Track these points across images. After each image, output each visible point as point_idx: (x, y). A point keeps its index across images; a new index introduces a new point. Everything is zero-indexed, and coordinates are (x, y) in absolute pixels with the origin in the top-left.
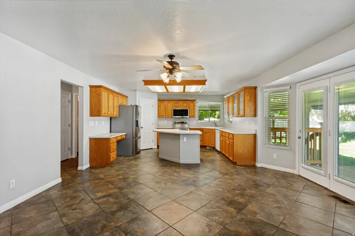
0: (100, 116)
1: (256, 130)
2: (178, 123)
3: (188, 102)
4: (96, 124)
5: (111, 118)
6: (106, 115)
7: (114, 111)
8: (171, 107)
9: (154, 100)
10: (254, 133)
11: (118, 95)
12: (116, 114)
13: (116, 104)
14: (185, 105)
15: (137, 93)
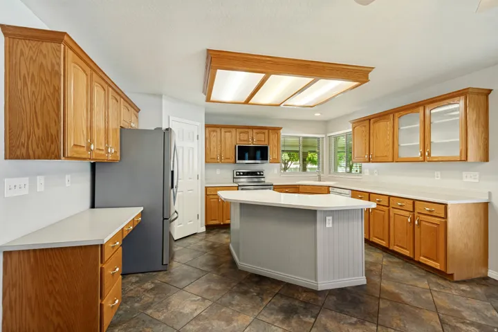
0: (59, 158)
1: (490, 194)
2: (245, 174)
3: (266, 131)
4: (40, 188)
5: (93, 166)
6: (83, 152)
7: (107, 142)
8: (232, 141)
9: (198, 124)
10: (485, 199)
11: (118, 98)
12: (113, 151)
13: (114, 125)
14: (261, 137)
15: (164, 102)
